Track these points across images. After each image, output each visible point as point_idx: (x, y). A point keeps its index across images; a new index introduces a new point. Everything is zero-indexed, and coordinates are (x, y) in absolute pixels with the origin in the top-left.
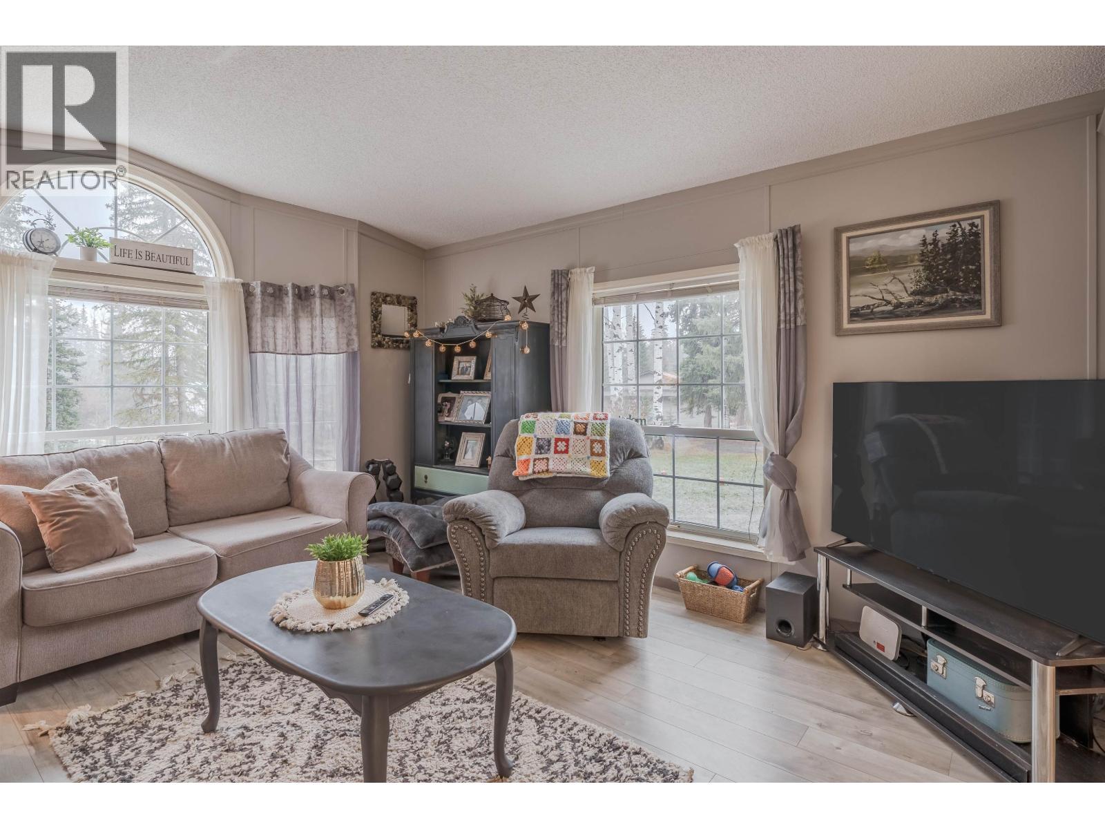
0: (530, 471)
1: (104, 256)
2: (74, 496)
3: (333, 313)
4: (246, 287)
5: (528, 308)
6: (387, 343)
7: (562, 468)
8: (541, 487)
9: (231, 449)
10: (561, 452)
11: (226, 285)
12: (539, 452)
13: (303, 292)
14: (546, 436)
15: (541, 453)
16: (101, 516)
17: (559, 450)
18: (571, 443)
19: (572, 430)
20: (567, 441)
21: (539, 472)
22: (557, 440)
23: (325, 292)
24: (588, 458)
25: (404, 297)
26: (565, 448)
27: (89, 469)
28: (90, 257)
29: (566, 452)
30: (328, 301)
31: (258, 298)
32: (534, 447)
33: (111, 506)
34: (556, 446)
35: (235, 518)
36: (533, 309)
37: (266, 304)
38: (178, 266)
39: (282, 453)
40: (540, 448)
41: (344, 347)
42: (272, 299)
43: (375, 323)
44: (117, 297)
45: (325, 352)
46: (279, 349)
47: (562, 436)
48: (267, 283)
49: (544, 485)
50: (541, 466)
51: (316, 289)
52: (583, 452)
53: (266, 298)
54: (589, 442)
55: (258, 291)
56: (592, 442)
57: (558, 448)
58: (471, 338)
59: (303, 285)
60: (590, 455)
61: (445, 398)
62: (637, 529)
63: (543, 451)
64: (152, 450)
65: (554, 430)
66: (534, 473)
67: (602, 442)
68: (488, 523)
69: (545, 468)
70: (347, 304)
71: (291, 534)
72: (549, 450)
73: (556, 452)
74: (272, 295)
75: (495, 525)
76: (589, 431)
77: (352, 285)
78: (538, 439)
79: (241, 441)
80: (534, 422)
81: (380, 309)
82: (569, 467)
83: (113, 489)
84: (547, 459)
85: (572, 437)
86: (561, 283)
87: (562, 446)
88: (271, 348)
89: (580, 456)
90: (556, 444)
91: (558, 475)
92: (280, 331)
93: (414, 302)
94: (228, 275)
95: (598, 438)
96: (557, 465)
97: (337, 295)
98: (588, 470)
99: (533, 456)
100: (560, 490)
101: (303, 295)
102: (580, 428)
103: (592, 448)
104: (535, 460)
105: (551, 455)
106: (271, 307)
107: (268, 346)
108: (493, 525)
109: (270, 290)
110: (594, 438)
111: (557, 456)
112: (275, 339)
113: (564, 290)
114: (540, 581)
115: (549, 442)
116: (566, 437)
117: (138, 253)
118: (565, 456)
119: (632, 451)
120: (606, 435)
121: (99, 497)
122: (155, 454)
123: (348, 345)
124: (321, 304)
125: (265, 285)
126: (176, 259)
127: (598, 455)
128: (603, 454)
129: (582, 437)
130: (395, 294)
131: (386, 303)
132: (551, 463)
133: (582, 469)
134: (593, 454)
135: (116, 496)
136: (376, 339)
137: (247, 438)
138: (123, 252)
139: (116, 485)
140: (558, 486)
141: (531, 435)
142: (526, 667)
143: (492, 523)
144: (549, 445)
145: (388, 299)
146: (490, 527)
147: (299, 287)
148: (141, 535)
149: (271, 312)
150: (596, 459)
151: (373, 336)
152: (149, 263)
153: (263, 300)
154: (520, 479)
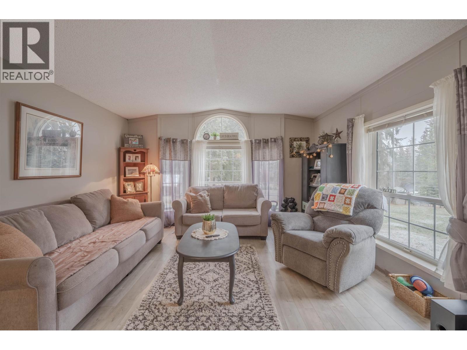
0: (317, 207)
1: (218, 138)
2: (198, 197)
3: (276, 147)
4: (251, 141)
5: (338, 138)
6: (296, 155)
7: (330, 208)
8: (322, 215)
9: (240, 189)
10: (331, 201)
11: (246, 142)
12: (322, 200)
13: (266, 141)
14: (327, 193)
15: (323, 200)
16: (202, 202)
17: (331, 200)
18: (336, 197)
19: (338, 191)
20: (335, 196)
21: (320, 208)
22: (331, 195)
23: (273, 140)
24: (343, 205)
25: (303, 138)
26: (333, 199)
27: (207, 191)
28: (215, 138)
29: (333, 201)
30: (274, 143)
31: (254, 144)
32: (321, 197)
33: (205, 201)
34: (330, 198)
35: (239, 209)
36: (340, 138)
37: (256, 146)
38: (235, 138)
39: (255, 192)
40: (323, 198)
41: (279, 158)
42: (258, 144)
43: (291, 149)
44: (221, 148)
45: (272, 160)
46: (260, 160)
47: (333, 194)
48: (256, 139)
49: (324, 214)
50: (321, 206)
51: (270, 140)
52: (341, 202)
53: (256, 144)
54: (344, 198)
55: (254, 142)
56: (346, 198)
57: (330, 199)
58: (314, 152)
59: (266, 139)
60: (343, 204)
61: (315, 176)
62: (335, 240)
63: (324, 200)
64: (222, 187)
65: (331, 191)
66: (318, 208)
67: (351, 199)
68: (281, 223)
69: (322, 207)
70: (279, 143)
71: (242, 215)
72: (326, 199)
73: (329, 200)
74: (258, 143)
75: (284, 225)
76: (346, 193)
77: (281, 137)
78: (323, 194)
79: (244, 187)
80: (324, 187)
81: (292, 144)
82: (333, 208)
83: (208, 196)
84: (325, 203)
85: (338, 195)
86: (351, 124)
87: (332, 198)
88: (258, 159)
89: (338, 204)
90: (330, 197)
91: (329, 211)
92: (260, 154)
93: (308, 139)
94: (247, 139)
95: (349, 196)
96: (329, 206)
97: (277, 140)
98: (341, 211)
99: (320, 201)
100: (330, 217)
101: (266, 142)
102: (343, 191)
103: (345, 200)
104: (320, 203)
105: (327, 202)
106: (258, 146)
107: (257, 158)
108: (283, 224)
109: (257, 141)
110: (347, 196)
111: (329, 202)
112: (259, 156)
113: (350, 127)
114: (297, 251)
115: (327, 196)
116: (335, 194)
117: (226, 136)
118: (332, 203)
119: (369, 205)
120: (354, 195)
121: (203, 198)
122: (222, 189)
123: (280, 157)
124: (271, 144)
125: (255, 140)
126: (234, 136)
127: (348, 204)
128: (350, 204)
129: (342, 195)
130: (299, 137)
131: (295, 141)
132: (326, 205)
133: (338, 209)
134: (345, 203)
135: (208, 198)
136: (291, 154)
137: (245, 186)
138: (223, 136)
139: (209, 195)
140: (329, 216)
141: (321, 192)
142: (283, 281)
143: (283, 223)
144: (327, 198)
145: (296, 139)
146: (281, 225)
147: (265, 139)
148: (213, 209)
149: (258, 148)
150: (346, 206)
151: (290, 154)
152: (228, 138)
153: (255, 145)
154: (315, 210)
